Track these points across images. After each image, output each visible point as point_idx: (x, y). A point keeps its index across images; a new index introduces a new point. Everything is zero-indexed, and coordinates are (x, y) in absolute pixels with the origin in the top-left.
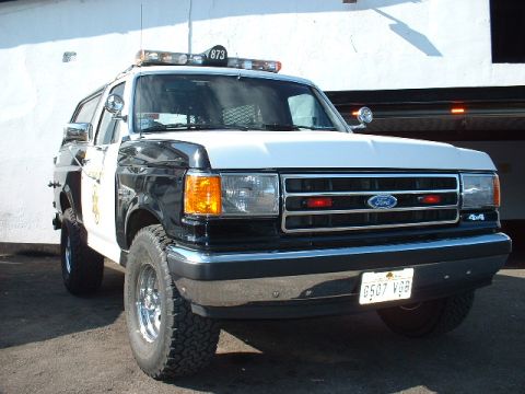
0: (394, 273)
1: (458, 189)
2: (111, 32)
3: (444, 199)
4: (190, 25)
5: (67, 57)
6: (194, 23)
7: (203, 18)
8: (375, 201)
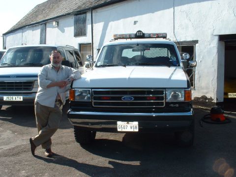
0: (130, 123)
1: (164, 95)
2: (149, 13)
3: (158, 98)
4: (174, 9)
5: (135, 23)
6: (175, 8)
7: (178, 5)
8: (124, 98)
